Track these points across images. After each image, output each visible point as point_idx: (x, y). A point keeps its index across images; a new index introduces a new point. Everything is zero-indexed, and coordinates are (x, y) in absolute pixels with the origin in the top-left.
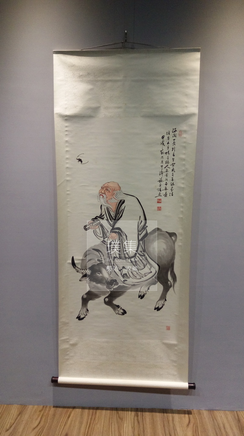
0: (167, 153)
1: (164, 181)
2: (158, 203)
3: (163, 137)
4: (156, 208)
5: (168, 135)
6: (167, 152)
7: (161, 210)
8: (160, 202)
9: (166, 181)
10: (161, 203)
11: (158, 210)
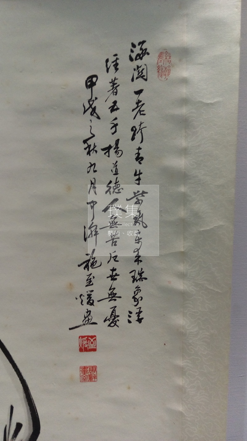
0: (112, 151)
1: (105, 262)
2: (81, 350)
3: (91, 83)
4: (77, 374)
5: (112, 74)
6: (110, 147)
7: (95, 377)
8: (92, 346)
9: (113, 264)
10: (95, 350)
11: (84, 380)
